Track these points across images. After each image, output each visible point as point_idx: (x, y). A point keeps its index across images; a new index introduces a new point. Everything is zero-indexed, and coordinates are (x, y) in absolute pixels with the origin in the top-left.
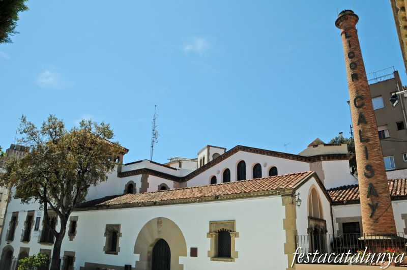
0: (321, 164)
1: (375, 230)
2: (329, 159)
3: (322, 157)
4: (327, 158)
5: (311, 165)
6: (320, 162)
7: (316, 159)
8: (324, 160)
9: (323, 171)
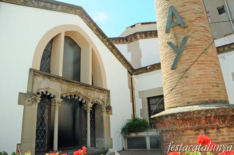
0: (138, 43)
1: (182, 93)
2: (146, 37)
3: (138, 35)
4: (144, 35)
5: (128, 46)
6: (137, 41)
7: (133, 38)
8: (141, 38)
9: (140, 50)
